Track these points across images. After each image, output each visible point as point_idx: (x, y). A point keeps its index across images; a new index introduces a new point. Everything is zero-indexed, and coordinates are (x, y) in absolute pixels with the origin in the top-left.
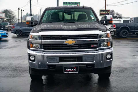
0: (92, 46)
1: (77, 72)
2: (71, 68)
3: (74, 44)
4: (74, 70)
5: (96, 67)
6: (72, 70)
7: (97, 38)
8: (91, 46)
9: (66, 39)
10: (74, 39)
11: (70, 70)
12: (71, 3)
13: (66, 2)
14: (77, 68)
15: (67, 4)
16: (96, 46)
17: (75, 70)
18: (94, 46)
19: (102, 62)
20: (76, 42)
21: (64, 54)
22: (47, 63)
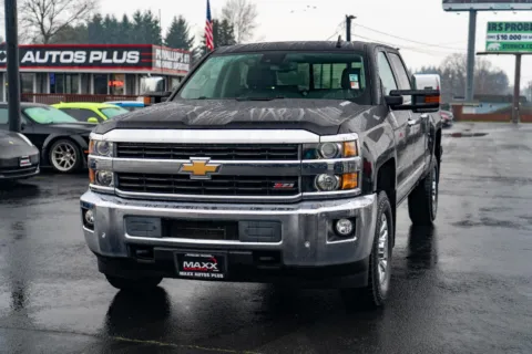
0: (277, 185)
1: (222, 276)
2: (201, 260)
3: (214, 177)
4: (209, 266)
5: (287, 263)
6: (205, 265)
7: (295, 158)
8: (272, 185)
9: (187, 158)
10: (214, 158)
11: (197, 265)
12: (520, 24)
13: (501, 24)
14: (219, 260)
15: (501, 29)
16: (292, 185)
17: (213, 266)
18: (285, 185)
19: (307, 245)
20: (218, 168)
21: (177, 207)
22: (127, 236)
